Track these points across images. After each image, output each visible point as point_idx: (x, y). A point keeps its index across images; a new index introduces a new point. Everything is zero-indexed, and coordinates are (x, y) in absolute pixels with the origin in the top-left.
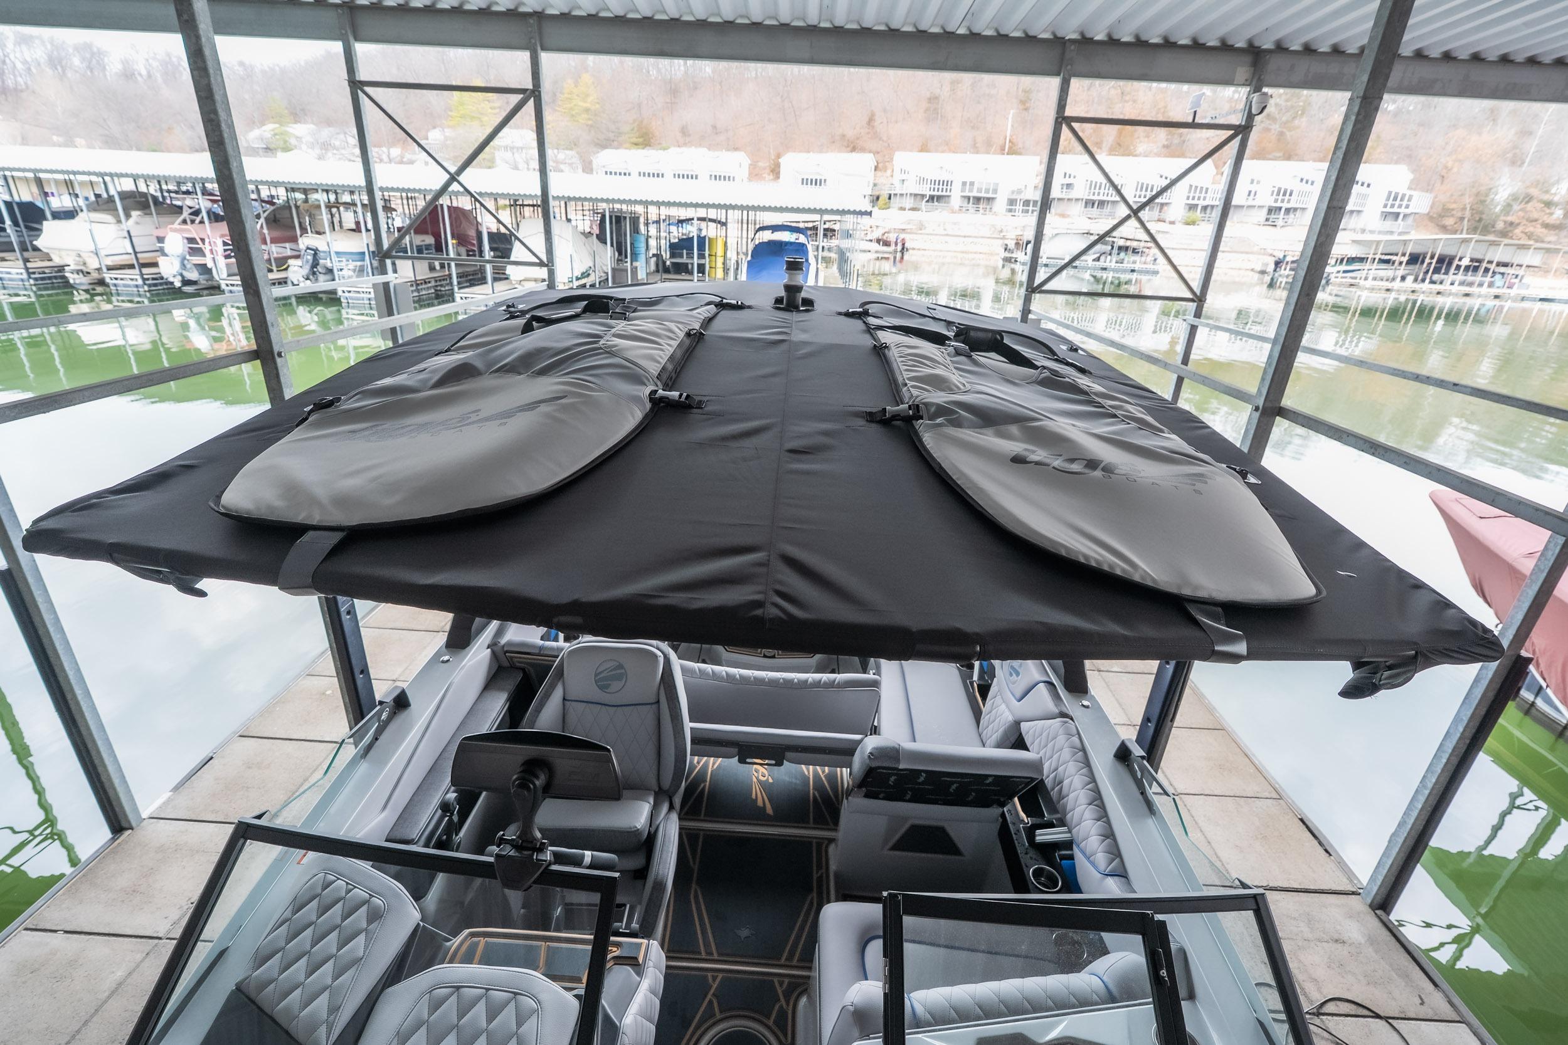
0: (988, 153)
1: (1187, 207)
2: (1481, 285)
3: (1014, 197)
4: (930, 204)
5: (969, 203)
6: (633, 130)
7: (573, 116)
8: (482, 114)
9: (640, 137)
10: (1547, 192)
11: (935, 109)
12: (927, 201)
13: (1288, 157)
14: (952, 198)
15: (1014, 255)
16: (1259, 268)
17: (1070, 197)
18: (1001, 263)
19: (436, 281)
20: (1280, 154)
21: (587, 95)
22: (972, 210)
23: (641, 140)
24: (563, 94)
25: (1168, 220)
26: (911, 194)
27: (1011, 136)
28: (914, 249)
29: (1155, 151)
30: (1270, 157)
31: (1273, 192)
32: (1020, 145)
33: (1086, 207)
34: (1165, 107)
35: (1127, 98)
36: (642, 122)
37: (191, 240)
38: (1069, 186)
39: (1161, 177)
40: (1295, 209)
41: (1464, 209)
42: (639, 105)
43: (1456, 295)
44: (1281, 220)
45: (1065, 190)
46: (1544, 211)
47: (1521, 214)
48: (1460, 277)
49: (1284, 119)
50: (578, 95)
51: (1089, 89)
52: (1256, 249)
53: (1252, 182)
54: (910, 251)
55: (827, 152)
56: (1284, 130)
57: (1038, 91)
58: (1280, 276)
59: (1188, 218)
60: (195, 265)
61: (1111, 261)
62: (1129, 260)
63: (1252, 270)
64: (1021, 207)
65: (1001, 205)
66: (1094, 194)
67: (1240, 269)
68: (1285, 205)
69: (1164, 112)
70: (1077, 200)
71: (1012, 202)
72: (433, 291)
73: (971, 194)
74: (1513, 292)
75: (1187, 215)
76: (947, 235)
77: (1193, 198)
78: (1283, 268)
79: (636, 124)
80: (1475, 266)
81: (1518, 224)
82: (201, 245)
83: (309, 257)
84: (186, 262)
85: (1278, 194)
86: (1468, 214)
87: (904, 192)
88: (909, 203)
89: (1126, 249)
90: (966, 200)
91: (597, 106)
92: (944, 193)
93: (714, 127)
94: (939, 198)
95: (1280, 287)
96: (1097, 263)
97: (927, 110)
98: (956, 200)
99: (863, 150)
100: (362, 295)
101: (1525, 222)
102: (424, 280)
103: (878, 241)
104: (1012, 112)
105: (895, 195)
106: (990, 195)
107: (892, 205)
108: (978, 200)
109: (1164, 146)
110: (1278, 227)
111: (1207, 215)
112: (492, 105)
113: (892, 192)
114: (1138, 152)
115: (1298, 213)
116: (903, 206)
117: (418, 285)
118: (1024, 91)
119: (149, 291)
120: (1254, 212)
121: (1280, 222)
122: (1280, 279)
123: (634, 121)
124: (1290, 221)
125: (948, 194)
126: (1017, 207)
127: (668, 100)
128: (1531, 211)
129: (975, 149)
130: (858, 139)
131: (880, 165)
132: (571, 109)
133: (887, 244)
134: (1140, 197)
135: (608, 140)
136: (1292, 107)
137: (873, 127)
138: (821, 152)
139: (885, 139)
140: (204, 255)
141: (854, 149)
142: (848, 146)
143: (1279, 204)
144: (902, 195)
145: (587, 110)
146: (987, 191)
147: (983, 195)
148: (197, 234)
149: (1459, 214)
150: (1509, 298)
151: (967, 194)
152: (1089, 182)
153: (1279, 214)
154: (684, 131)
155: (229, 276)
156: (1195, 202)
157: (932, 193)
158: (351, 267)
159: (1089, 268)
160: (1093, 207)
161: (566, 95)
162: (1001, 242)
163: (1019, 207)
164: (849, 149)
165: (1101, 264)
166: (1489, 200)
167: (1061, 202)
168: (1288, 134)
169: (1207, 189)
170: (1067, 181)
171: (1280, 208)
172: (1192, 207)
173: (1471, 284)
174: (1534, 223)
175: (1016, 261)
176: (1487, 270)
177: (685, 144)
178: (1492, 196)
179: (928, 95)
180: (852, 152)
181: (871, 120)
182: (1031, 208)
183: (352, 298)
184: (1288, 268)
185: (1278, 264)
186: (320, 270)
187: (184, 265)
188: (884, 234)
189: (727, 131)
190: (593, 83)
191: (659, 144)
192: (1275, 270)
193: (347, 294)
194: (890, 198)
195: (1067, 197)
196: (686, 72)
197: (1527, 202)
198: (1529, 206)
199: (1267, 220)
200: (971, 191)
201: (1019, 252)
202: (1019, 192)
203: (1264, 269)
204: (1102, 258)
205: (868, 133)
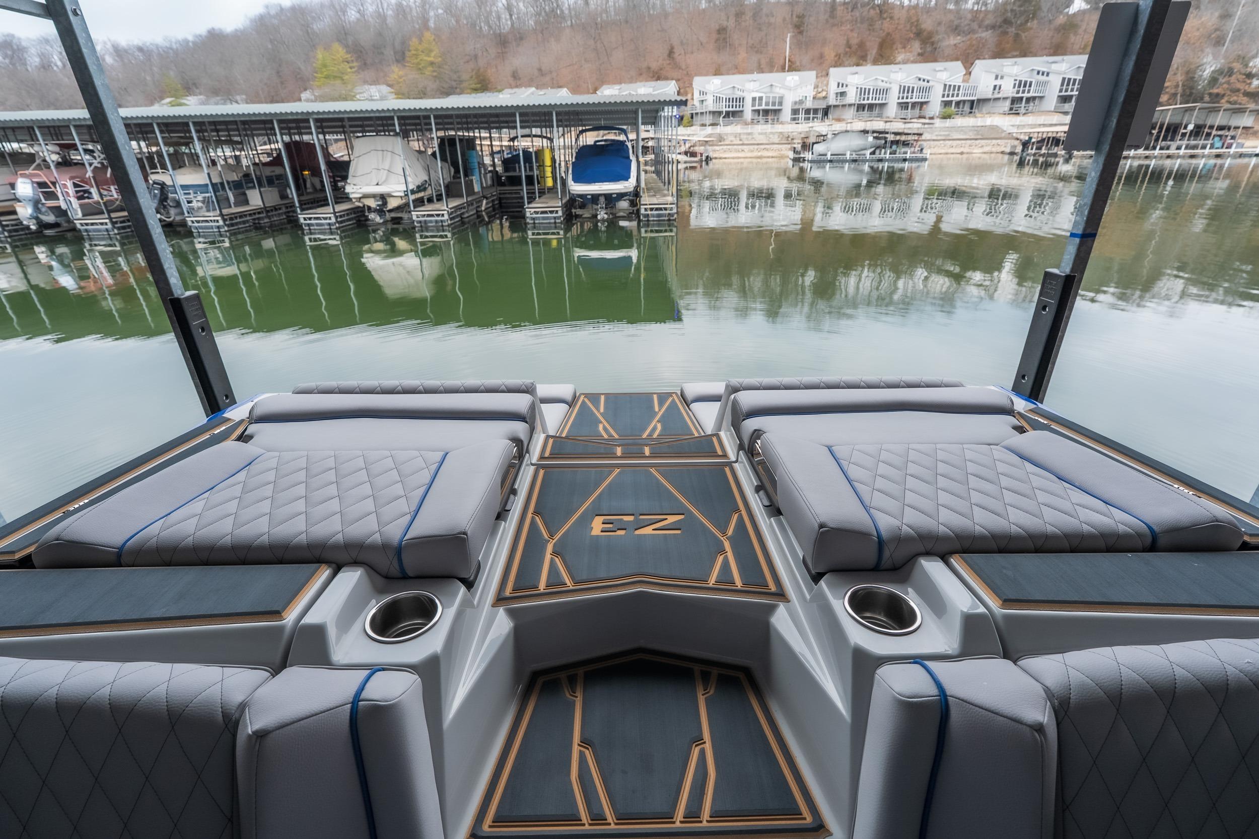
0: (771, 72)
1: (943, 104)
2: (1204, 147)
3: (797, 107)
4: (726, 119)
5: (759, 115)
6: (472, 77)
7: (420, 69)
8: (343, 74)
9: (478, 84)
10: (1246, 66)
11: (724, 39)
12: (724, 117)
13: (1024, 54)
14: (745, 112)
15: (802, 156)
16: (1008, 150)
17: (844, 103)
18: (791, 163)
19: (287, 208)
20: (1017, 53)
21: (431, 51)
22: (762, 122)
23: (479, 86)
24: (409, 51)
25: (927, 116)
26: (710, 112)
27: (790, 56)
28: (716, 158)
29: (912, 59)
30: (1009, 55)
31: (1015, 84)
32: (798, 64)
33: (857, 111)
34: (918, 21)
35: (885, 16)
36: (479, 70)
37: (42, 185)
38: (843, 94)
39: (920, 79)
40: (1034, 98)
41: (1177, 86)
42: (476, 57)
43: (1183, 157)
44: (1023, 108)
45: (839, 98)
46: (1245, 82)
47: (1225, 86)
48: (1185, 142)
49: (1019, 22)
50: (423, 52)
51: (852, 11)
52: (1003, 135)
53: (997, 78)
54: (714, 160)
55: (636, 82)
56: (1019, 32)
57: (810, 16)
58: (1028, 155)
59: (945, 113)
60: (49, 208)
61: (885, 153)
62: (901, 152)
63: (1003, 153)
64: (803, 116)
65: (786, 114)
66: (864, 100)
67: (991, 153)
68: (1026, 95)
69: (917, 25)
70: (850, 105)
71: (795, 112)
72: (284, 217)
73: (760, 108)
74: (1232, 150)
75: (944, 110)
76: (743, 144)
77: (948, 96)
78: (1030, 147)
79: (474, 73)
80: (1198, 131)
81: (1224, 95)
82: (53, 189)
83: (156, 191)
84: (40, 206)
85: (1019, 86)
86: (1180, 89)
87: (704, 111)
88: (708, 119)
89: (897, 142)
90: (757, 113)
91: (440, 59)
92: (738, 109)
93: (540, 70)
94: (734, 114)
95: (1028, 164)
96: (874, 156)
97: (717, 40)
98: (748, 115)
99: (666, 79)
100: (211, 224)
101: (1229, 93)
102: (274, 207)
103: (686, 153)
104: (789, 35)
105: (697, 114)
106: (777, 107)
107: (694, 123)
108: (766, 112)
109: (919, 54)
110: (1021, 115)
111: (961, 109)
112: (351, 65)
113: (694, 112)
114: (897, 61)
115: (1037, 102)
116: (704, 122)
117: (268, 212)
118: (798, 17)
119: (10, 237)
120: (1000, 103)
121: (1022, 111)
122: (1028, 158)
123: (473, 70)
124: (1031, 108)
125: (741, 109)
126: (800, 116)
127: (500, 51)
128: (1234, 83)
129: (761, 70)
130: (661, 69)
131: (682, 91)
132: (418, 64)
133: (693, 154)
134: (903, 98)
135: (452, 88)
136: (1025, 11)
137: (673, 58)
138: (631, 82)
139: (684, 67)
140: (58, 199)
141: (658, 79)
142: (654, 76)
143: (1020, 95)
144: (702, 113)
145: (432, 63)
146: (774, 104)
147: (770, 107)
148: (48, 179)
149: (1173, 91)
150: (1229, 156)
151: (757, 108)
152: (859, 90)
153: (1021, 104)
154: (515, 75)
155: (84, 216)
156: (950, 99)
157: (727, 109)
158: (200, 198)
159: (867, 161)
160: (863, 110)
161: (413, 52)
162: (789, 146)
163: (802, 116)
164: (654, 79)
165: (877, 156)
166: (1196, 76)
167: (837, 108)
168: (1023, 35)
169: (959, 87)
170: (841, 90)
171: (1022, 98)
172: (947, 104)
173: (1195, 147)
174: (1237, 93)
175: (804, 160)
176: (1209, 135)
177: (517, 87)
178: (1200, 73)
179: (717, 27)
180: (657, 80)
181: (671, 53)
182: (811, 116)
183: (201, 228)
184: (1035, 147)
185: (1025, 145)
186: (171, 204)
187: (38, 209)
188: (690, 148)
189: (551, 72)
190: (434, 40)
191: (496, 88)
192: (1023, 151)
193: (196, 224)
194: (692, 117)
195: (841, 104)
196: (512, 25)
197: (1230, 76)
198: (1233, 79)
199: (1011, 109)
200: (760, 105)
201: (806, 153)
202: (801, 102)
203: (1012, 150)
204: (878, 152)
205: (670, 64)
